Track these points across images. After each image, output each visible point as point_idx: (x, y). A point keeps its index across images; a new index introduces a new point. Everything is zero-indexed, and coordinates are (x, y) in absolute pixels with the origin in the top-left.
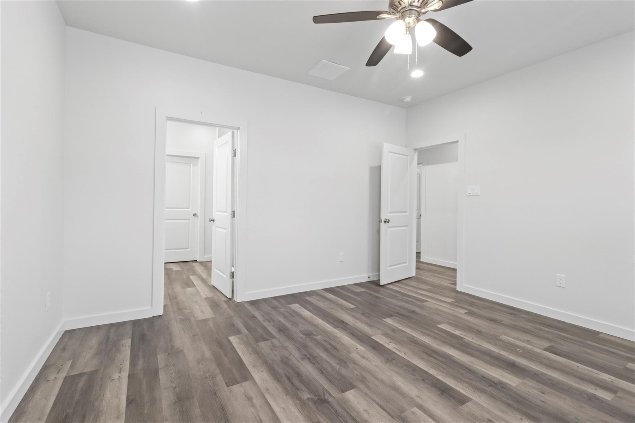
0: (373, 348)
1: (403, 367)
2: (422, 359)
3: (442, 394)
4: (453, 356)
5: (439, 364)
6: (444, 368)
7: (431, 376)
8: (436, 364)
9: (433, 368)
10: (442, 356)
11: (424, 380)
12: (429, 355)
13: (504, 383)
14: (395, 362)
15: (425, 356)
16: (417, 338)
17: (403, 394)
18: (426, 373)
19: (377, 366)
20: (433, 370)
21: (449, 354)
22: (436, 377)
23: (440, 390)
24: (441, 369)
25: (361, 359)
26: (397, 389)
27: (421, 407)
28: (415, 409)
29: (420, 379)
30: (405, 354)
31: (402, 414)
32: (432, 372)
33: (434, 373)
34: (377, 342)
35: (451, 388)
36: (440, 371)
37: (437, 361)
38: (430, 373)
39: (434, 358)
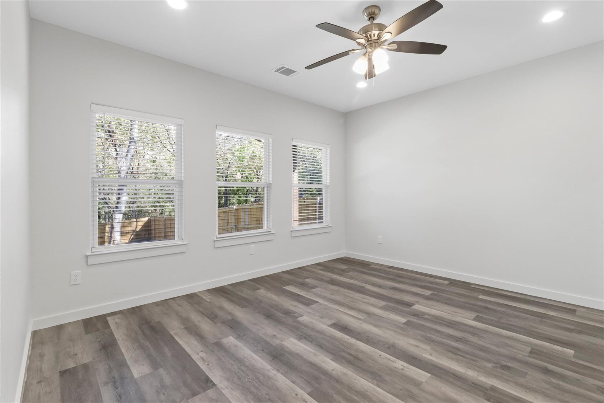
0: (415, 358)
1: (378, 341)
2: (363, 352)
3: (346, 327)
4: (332, 360)
5: (346, 349)
6: (342, 346)
7: (354, 337)
8: (349, 349)
9: (351, 344)
10: (343, 358)
11: (359, 333)
12: (356, 358)
13: (298, 339)
14: (387, 346)
15: (360, 356)
16: (373, 384)
17: (371, 324)
18: (357, 339)
19: (399, 340)
20: (352, 342)
21: (336, 362)
22: (349, 337)
23: (347, 329)
24: (345, 344)
25: (417, 344)
26: (376, 326)
27: (359, 319)
28: (362, 318)
29: (362, 334)
30: (380, 355)
31: (368, 315)
32: (353, 341)
33: (351, 339)
34: (419, 368)
35: (339, 331)
36: (346, 342)
37: (348, 351)
38: (354, 339)
39: (351, 355)
